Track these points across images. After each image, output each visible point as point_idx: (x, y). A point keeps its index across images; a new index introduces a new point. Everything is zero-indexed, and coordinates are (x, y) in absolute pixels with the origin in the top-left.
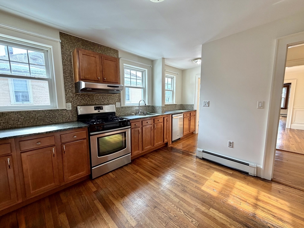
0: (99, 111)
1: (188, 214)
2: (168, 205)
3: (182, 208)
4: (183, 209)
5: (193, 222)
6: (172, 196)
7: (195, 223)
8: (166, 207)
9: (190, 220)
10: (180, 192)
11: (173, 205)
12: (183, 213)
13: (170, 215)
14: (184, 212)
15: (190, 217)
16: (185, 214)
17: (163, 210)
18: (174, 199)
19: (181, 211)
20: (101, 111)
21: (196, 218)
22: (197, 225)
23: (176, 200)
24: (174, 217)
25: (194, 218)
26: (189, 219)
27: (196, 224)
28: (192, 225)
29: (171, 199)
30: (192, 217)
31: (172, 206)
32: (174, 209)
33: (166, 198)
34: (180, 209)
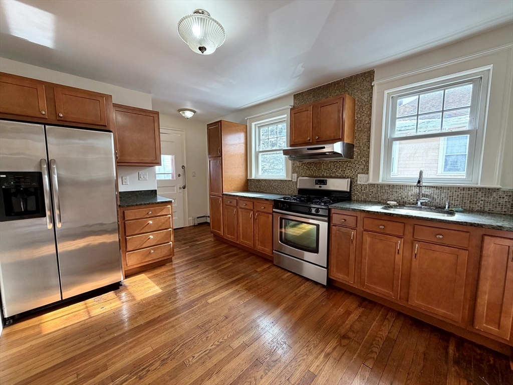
0: (320, 187)
1: (206, 354)
2: (227, 331)
3: (218, 348)
4: (215, 350)
5: (192, 358)
6: (243, 339)
7: (190, 360)
8: (224, 329)
9: (196, 355)
10: (253, 354)
11: (226, 338)
12: (209, 348)
13: (211, 332)
14: (210, 350)
15: (200, 356)
16: (207, 350)
17: (219, 325)
18: (239, 341)
19: (213, 347)
20: (324, 187)
21: (196, 365)
22: (186, 363)
23: (236, 344)
24: (207, 336)
25: (197, 362)
26: (198, 354)
27: (188, 361)
28: (189, 356)
29: (237, 337)
30: (200, 359)
31: (225, 335)
32: (218, 338)
33: (240, 330)
34: (218, 346)
